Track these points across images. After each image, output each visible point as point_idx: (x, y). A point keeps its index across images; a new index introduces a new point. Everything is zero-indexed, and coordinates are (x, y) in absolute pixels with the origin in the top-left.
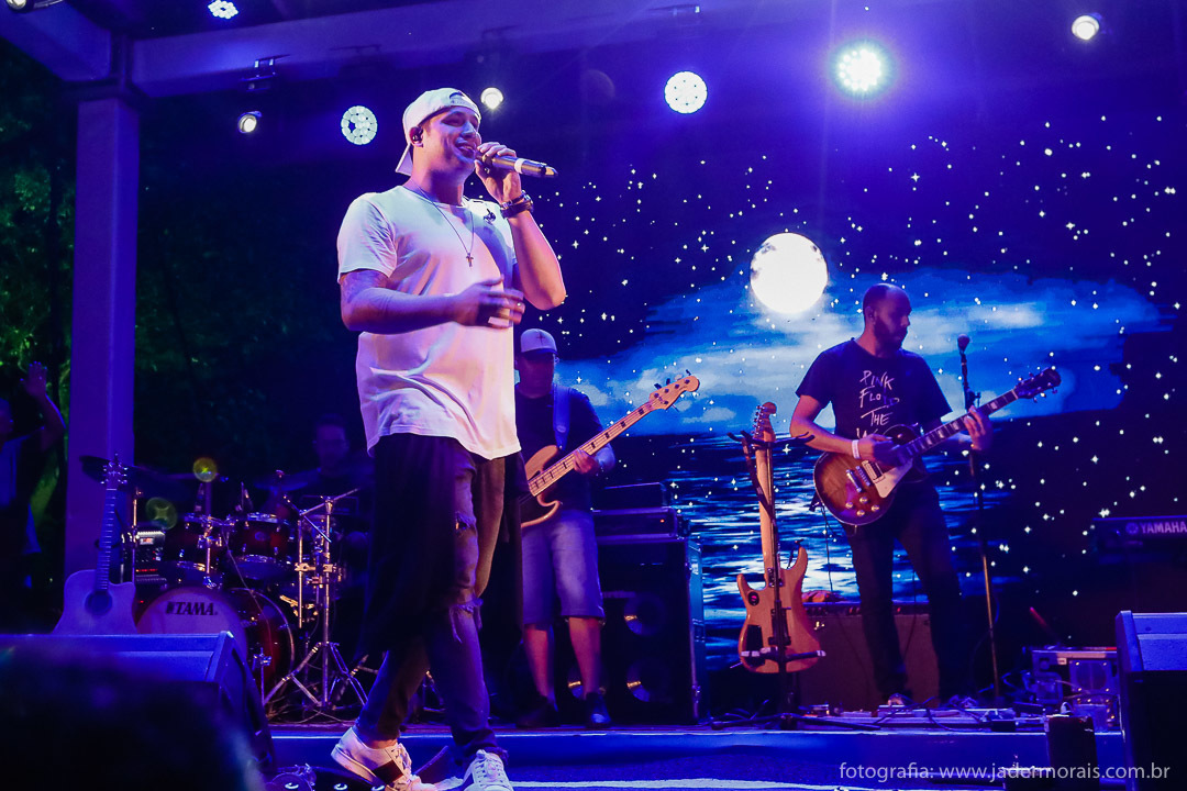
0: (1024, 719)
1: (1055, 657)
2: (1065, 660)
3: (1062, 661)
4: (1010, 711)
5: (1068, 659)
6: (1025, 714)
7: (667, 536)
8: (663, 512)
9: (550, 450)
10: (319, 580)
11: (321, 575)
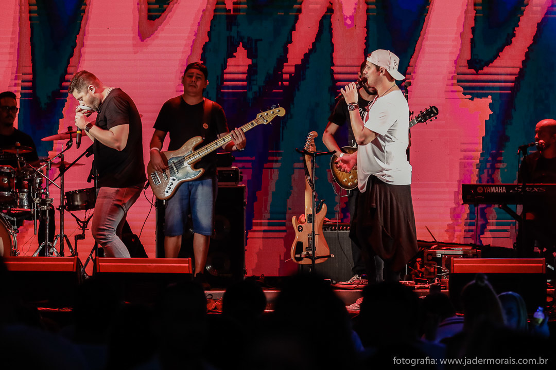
0: (418, 286)
1: (435, 253)
2: (440, 255)
3: (439, 255)
4: (413, 282)
5: (442, 255)
6: (419, 283)
7: (234, 183)
8: (232, 170)
9: (198, 140)
10: (44, 208)
11: (45, 204)
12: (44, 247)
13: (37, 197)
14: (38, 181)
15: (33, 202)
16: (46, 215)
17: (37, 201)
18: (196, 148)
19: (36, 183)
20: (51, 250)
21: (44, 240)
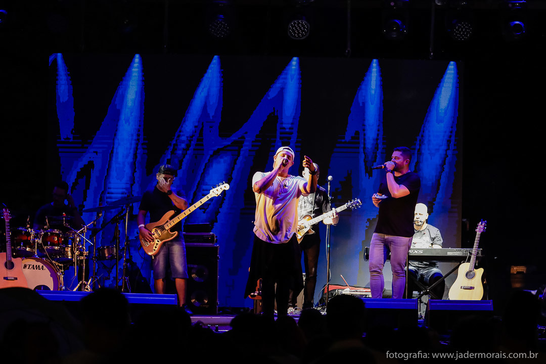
7: (211, 244)
8: (210, 235)
9: (172, 212)
10: (82, 258)
11: (83, 256)
12: (81, 285)
13: (77, 251)
14: (78, 239)
15: (75, 254)
16: (83, 263)
17: (77, 253)
18: (171, 218)
19: (77, 241)
20: (86, 287)
21: (81, 279)
